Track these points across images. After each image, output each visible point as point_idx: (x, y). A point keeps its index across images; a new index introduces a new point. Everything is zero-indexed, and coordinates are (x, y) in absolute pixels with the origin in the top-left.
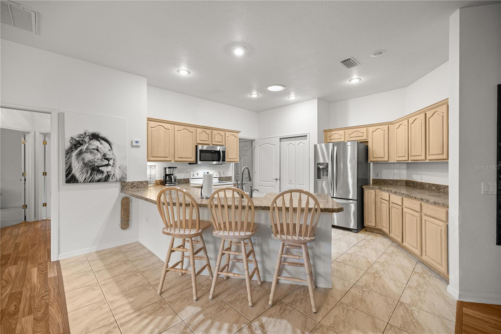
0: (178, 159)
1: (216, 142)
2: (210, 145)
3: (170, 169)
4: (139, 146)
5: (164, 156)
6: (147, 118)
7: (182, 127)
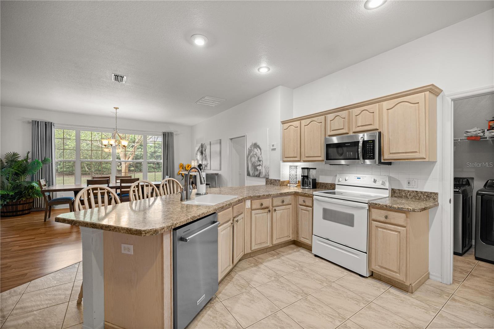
0: (306, 158)
1: (360, 127)
2: (349, 135)
3: (304, 170)
4: (275, 149)
5: (293, 156)
6: (281, 122)
7: (309, 121)
